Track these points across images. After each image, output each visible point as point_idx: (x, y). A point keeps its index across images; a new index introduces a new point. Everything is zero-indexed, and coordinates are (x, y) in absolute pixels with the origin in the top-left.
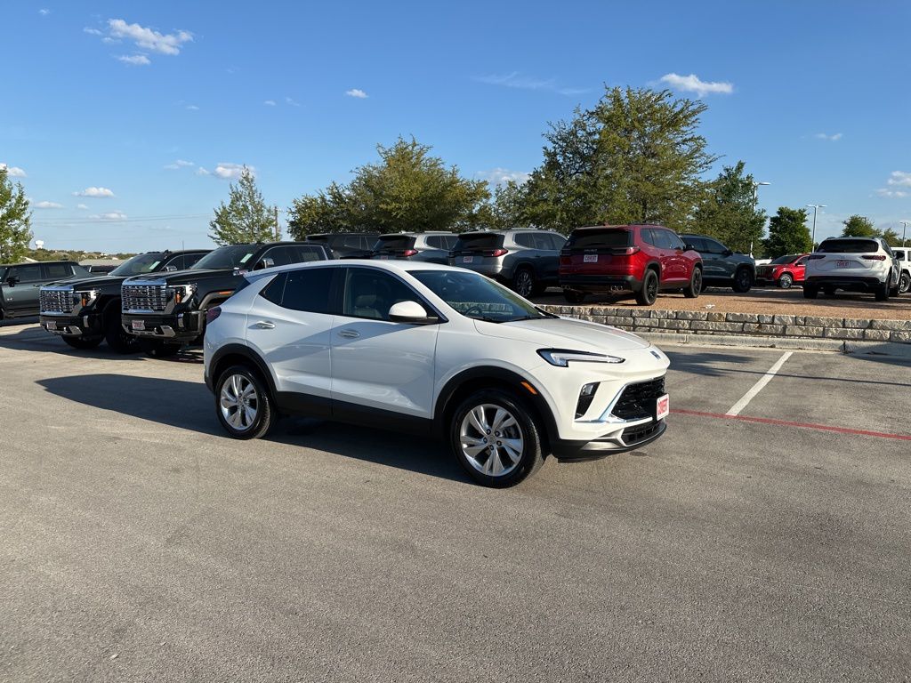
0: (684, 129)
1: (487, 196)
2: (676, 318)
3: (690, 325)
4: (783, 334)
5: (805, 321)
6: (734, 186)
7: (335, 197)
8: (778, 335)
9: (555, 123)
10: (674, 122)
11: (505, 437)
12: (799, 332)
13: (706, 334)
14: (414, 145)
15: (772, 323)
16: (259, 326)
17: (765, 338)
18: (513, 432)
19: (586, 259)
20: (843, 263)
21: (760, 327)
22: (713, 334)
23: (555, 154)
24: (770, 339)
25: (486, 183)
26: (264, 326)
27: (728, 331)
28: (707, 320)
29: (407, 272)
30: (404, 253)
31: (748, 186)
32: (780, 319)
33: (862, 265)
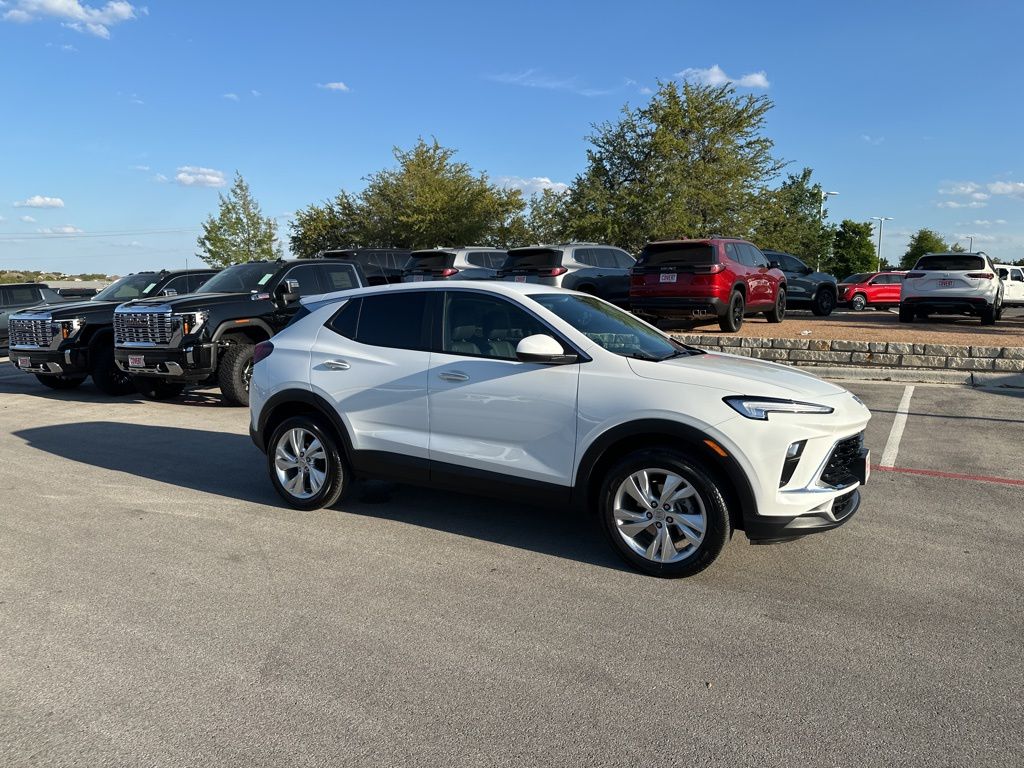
0: (749, 129)
1: (521, 206)
2: (772, 347)
3: (789, 355)
4: (899, 365)
5: (925, 349)
6: (801, 195)
7: (344, 208)
8: (893, 366)
9: (599, 124)
10: (737, 122)
11: (677, 511)
12: (917, 362)
13: (807, 365)
14: (437, 148)
15: (886, 352)
16: (328, 367)
17: (877, 370)
18: (688, 505)
19: (663, 278)
20: (947, 282)
21: (871, 357)
22: (816, 365)
23: (601, 160)
24: (884, 371)
25: (518, 192)
26: (337, 365)
27: (834, 362)
28: (809, 349)
29: (528, 296)
30: (442, 272)
31: (815, 197)
32: (895, 348)
33: (967, 285)
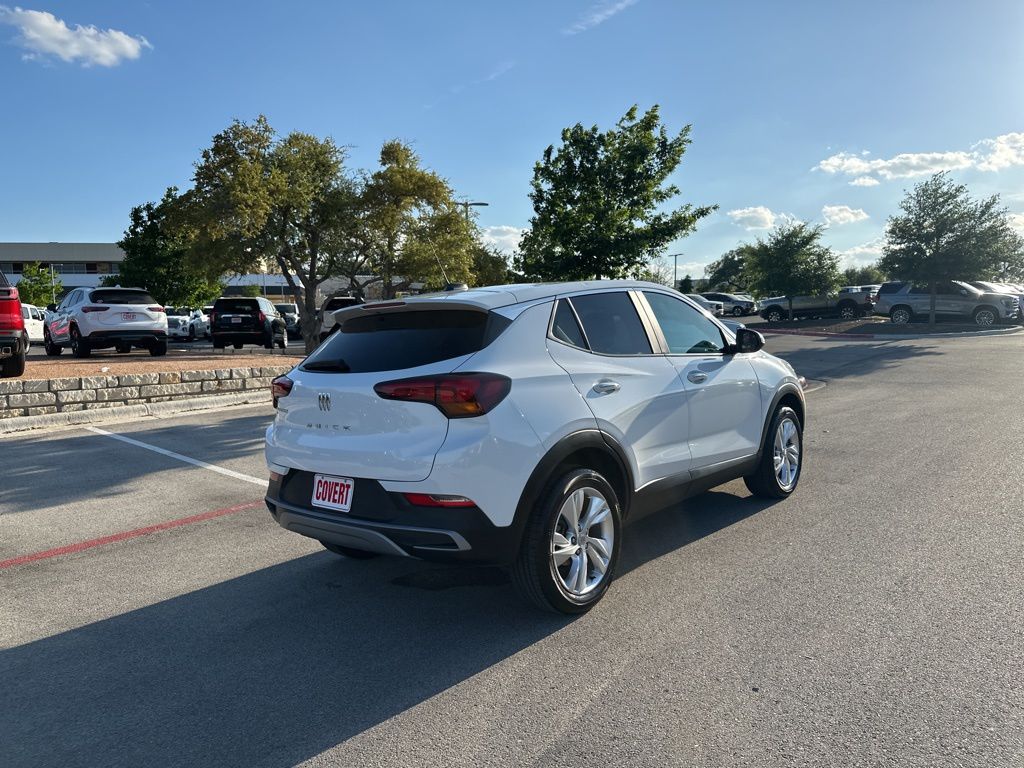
2: (119, 386)
3: (140, 392)
4: (244, 389)
5: (261, 371)
8: (239, 391)
12: (258, 385)
13: (162, 400)
15: (231, 377)
17: (228, 396)
20: (130, 315)
21: (220, 384)
22: (170, 399)
24: (239, 396)
27: (186, 394)
28: (159, 383)
32: (238, 373)
33: (148, 318)
